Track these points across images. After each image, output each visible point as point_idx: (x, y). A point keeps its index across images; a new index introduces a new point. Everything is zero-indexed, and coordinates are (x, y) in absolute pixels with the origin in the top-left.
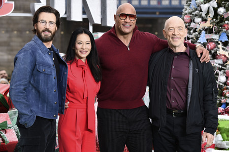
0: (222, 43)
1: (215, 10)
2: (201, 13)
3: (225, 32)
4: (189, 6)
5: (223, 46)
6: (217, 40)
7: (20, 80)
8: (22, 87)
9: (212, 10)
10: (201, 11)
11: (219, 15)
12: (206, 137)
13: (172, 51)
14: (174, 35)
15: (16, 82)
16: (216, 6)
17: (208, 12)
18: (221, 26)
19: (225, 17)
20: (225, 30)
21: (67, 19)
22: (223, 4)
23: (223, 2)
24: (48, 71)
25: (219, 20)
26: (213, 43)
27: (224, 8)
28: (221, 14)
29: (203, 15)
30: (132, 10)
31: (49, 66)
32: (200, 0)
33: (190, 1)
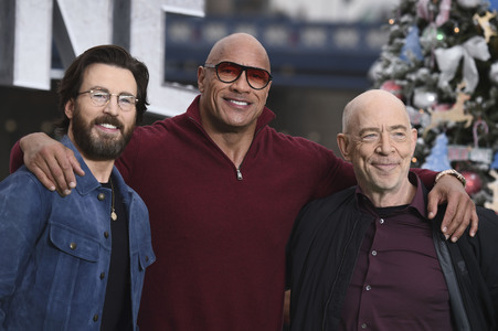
1: (483, 68)
2: (435, 76)
4: (398, 51)
6: (484, 167)
9: (471, 65)
10: (436, 69)
13: (370, 203)
14: (382, 154)
16: (485, 56)
17: (459, 75)
24: (86, 249)
25: (492, 102)
26: (473, 177)
29: (444, 83)
30: (258, 54)
31: (91, 234)
32: (434, 35)
33: (402, 36)
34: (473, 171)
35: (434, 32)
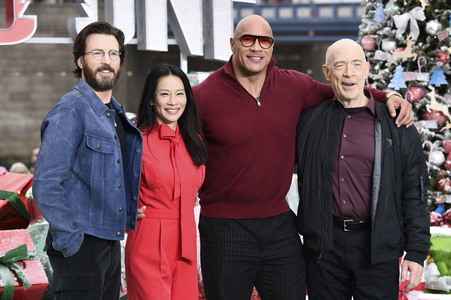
0: (436, 88)
1: (422, 25)
2: (394, 31)
3: (442, 68)
4: (371, 18)
5: (437, 96)
6: (426, 84)
7: (54, 166)
8: (58, 180)
9: (415, 25)
10: (394, 27)
11: (430, 35)
12: (409, 269)
13: (342, 106)
14: (346, 77)
15: (46, 169)
16: (423, 18)
17: (408, 31)
18: (434, 56)
19: (441, 39)
20: (442, 64)
21: (139, 48)
22: (437, 14)
23: (436, 11)
24: (106, 148)
25: (428, 45)
26: (419, 90)
27: (439, 21)
28: (433, 32)
29: (399, 36)
30: (265, 27)
31: (108, 138)
32: (392, 7)
33: (374, 9)
34: (418, 87)
35: (392, 5)
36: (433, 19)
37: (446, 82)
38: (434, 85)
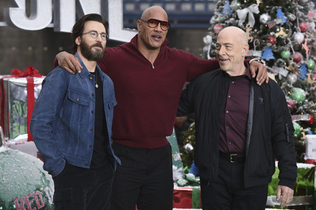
0: (267, 62)
1: (257, 17)
2: (237, 21)
3: (271, 47)
4: (221, 11)
5: (267, 67)
6: (259, 58)
7: (45, 111)
8: (47, 121)
9: (252, 16)
10: (237, 18)
11: (262, 24)
15: (39, 113)
16: (258, 12)
17: (247, 20)
18: (265, 39)
19: (271, 27)
20: (271, 44)
22: (268, 9)
23: (267, 7)
24: (84, 101)
25: (261, 31)
27: (269, 14)
28: (265, 22)
29: (241, 24)
31: (86, 95)
32: (236, 4)
33: (223, 5)
35: (236, 2)
36: (265, 13)
37: (273, 58)
38: (265, 60)
